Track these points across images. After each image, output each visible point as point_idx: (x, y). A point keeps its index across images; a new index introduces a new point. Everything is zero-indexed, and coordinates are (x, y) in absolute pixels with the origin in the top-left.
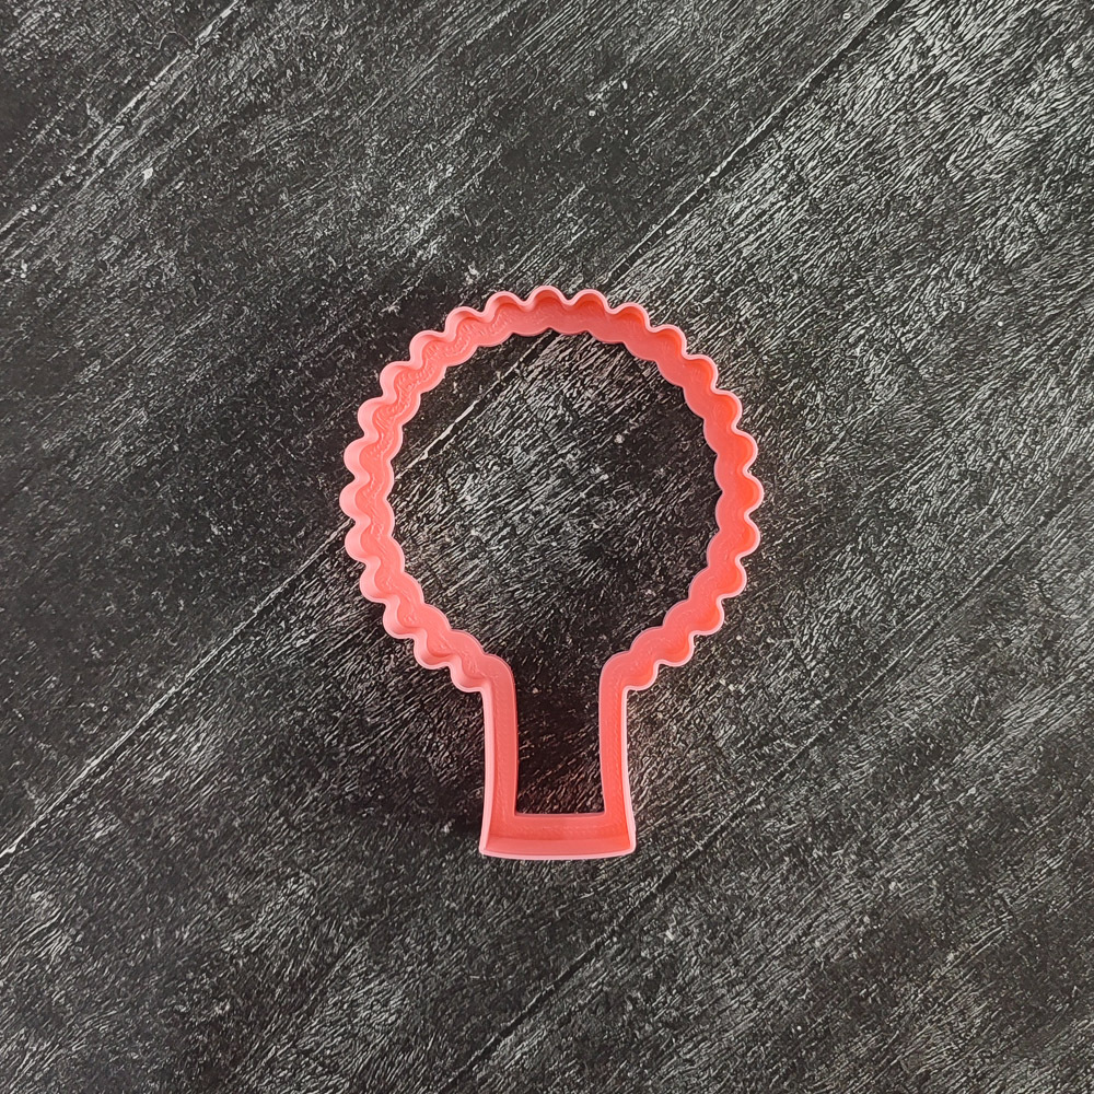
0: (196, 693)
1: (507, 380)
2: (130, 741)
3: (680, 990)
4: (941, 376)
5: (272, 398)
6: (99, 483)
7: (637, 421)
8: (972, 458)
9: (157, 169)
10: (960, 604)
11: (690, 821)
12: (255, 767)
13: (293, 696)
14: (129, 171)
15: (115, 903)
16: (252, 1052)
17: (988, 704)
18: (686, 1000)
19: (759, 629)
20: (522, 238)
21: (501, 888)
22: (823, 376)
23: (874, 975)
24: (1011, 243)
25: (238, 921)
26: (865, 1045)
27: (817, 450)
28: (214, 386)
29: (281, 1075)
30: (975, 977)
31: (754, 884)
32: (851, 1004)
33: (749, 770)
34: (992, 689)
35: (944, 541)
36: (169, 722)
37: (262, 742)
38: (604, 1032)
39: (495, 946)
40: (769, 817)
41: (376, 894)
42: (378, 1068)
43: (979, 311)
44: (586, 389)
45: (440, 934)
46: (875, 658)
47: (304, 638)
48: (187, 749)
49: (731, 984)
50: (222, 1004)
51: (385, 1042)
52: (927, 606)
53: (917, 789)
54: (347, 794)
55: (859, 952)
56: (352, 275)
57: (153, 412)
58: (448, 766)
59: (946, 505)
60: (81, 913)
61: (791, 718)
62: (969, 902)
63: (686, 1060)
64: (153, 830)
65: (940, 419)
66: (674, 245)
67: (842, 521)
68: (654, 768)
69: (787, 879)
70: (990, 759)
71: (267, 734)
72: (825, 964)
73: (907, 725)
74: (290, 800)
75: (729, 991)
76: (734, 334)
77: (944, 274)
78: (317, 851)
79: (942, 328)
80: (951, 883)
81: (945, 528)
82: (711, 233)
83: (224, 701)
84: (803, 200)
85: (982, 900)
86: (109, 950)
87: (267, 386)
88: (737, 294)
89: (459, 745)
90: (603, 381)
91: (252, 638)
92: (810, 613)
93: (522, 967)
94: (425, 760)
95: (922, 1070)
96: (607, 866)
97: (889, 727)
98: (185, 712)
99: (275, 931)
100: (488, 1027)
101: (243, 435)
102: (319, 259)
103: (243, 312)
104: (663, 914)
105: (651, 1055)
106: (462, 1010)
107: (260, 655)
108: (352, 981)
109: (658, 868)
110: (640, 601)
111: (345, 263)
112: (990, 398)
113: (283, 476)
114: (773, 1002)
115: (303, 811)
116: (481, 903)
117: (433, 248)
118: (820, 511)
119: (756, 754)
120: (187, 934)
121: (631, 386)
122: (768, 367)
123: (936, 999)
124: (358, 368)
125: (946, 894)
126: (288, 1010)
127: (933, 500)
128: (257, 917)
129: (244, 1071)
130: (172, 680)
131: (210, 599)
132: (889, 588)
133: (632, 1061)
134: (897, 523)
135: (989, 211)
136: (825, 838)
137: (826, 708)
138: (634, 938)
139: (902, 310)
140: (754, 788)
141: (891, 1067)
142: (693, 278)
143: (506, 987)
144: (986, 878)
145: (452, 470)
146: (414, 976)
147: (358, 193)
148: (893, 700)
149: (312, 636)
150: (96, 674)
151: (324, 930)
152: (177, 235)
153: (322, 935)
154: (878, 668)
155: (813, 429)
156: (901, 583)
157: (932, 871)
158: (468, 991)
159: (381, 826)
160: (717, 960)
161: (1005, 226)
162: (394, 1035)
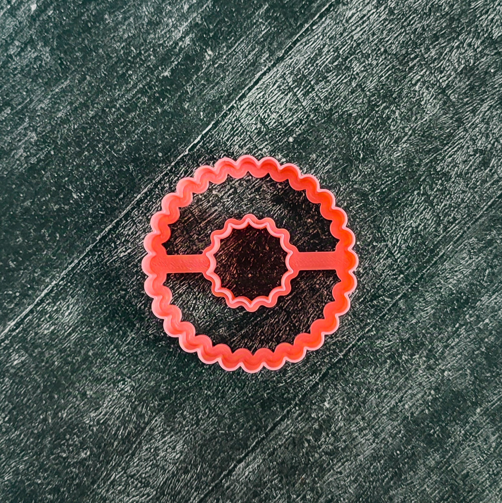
0: (67, 284)
1: (229, 110)
2: (31, 311)
3: (334, 434)
4: (462, 99)
5: (103, 124)
6: (11, 173)
7: (300, 129)
8: (480, 142)
9: (39, 4)
10: (477, 220)
11: (335, 342)
12: (100, 322)
13: (119, 283)
14: (24, 6)
15: (26, 399)
16: (102, 477)
17: (493, 274)
18: (337, 440)
19: (369, 238)
20: (235, 33)
21: (235, 382)
22: (399, 102)
23: (438, 422)
24: (496, 27)
25: (93, 406)
26: (434, 459)
27: (396, 142)
28: (72, 119)
29: (119, 489)
30: (491, 421)
31: (371, 375)
32: (426, 438)
33: (366, 314)
34: (496, 266)
35: (467, 187)
36: (53, 300)
37: (103, 308)
38: (293, 459)
39: (232, 415)
40: (378, 339)
41: (167, 388)
42: (171, 483)
43: (481, 65)
44: (272, 113)
45: (202, 409)
46: (432, 251)
47: (125, 252)
48: (63, 314)
49: (361, 430)
50: (85, 451)
51: (175, 468)
52: (459, 223)
53: (457, 321)
54: (150, 335)
55: (429, 410)
56: (144, 57)
57: (40, 134)
58: (204, 318)
59: (467, 168)
60: (7, 405)
61: (388, 285)
62: (487, 381)
63: (337, 472)
64: (45, 359)
65: (462, 122)
66: (317, 34)
67: (411, 178)
68: (315, 315)
69: (389, 372)
70: (496, 303)
71: (106, 304)
72: (411, 417)
73: (450, 286)
74: (119, 340)
75: (360, 434)
76: (351, 81)
77: (461, 45)
78: (134, 366)
79: (461, 74)
80: (477, 371)
81: (467, 180)
82: (337, 27)
83: (82, 287)
84: (385, 9)
85: (494, 379)
86: (23, 425)
87: (100, 118)
88: (352, 60)
89: (209, 306)
90: (281, 109)
91: (96, 253)
92: (396, 228)
93: (247, 425)
94: (192, 314)
95: (465, 472)
96: (291, 368)
97: (441, 288)
98: (61, 294)
99: (113, 411)
100: (230, 458)
101: (88, 145)
102: (127, 49)
103: (86, 78)
104: (323, 393)
105: (319, 471)
106: (215, 450)
107: (101, 262)
108: (156, 437)
109: (319, 368)
110: (305, 226)
111: (140, 51)
112: (488, 110)
113: (111, 166)
114: (383, 439)
115: (127, 345)
116: (224, 391)
117: (187, 40)
118: (399, 174)
119: (370, 305)
120: (65, 414)
121: (296, 111)
122: (370, 98)
123: (471, 434)
124: (149, 106)
125: (475, 377)
126: (121, 454)
127: (460, 166)
128: (103, 404)
129: (98, 487)
130: (54, 277)
131: (73, 233)
132: (438, 214)
133: (309, 473)
134: (441, 179)
135: (484, 11)
136: (409, 349)
137: (407, 279)
138: (308, 406)
139: (440, 65)
140: (369, 323)
141: (448, 471)
142: (328, 52)
143: (239, 436)
144: (496, 367)
145: (201, 159)
146: (189, 433)
147: (147, 13)
148: (442, 273)
149: (129, 251)
150: (12, 276)
151: (140, 409)
152: (50, 39)
153: (138, 413)
154: (434, 256)
155: (395, 130)
156: (444, 210)
157: (467, 364)
158: (218, 440)
159: (169, 352)
160: (352, 417)
161: (493, 19)
162: (179, 465)
